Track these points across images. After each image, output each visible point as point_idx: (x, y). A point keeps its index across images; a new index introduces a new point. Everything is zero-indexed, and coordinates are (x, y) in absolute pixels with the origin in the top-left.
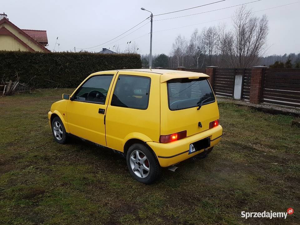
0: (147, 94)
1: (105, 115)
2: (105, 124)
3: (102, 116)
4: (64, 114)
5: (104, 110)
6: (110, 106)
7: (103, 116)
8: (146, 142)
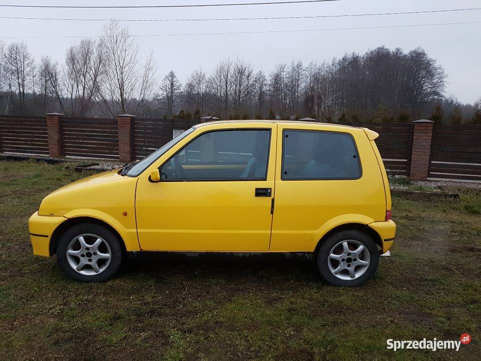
0: (354, 157)
1: (272, 197)
2: (272, 212)
3: (266, 201)
4: (125, 214)
5: (271, 189)
6: (279, 182)
7: (269, 200)
8: (367, 225)
